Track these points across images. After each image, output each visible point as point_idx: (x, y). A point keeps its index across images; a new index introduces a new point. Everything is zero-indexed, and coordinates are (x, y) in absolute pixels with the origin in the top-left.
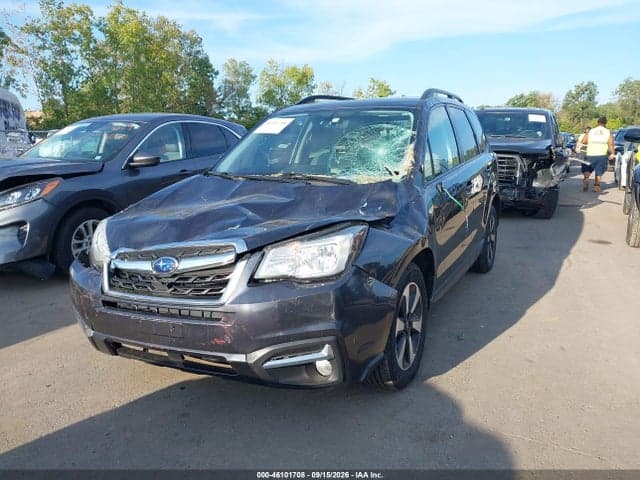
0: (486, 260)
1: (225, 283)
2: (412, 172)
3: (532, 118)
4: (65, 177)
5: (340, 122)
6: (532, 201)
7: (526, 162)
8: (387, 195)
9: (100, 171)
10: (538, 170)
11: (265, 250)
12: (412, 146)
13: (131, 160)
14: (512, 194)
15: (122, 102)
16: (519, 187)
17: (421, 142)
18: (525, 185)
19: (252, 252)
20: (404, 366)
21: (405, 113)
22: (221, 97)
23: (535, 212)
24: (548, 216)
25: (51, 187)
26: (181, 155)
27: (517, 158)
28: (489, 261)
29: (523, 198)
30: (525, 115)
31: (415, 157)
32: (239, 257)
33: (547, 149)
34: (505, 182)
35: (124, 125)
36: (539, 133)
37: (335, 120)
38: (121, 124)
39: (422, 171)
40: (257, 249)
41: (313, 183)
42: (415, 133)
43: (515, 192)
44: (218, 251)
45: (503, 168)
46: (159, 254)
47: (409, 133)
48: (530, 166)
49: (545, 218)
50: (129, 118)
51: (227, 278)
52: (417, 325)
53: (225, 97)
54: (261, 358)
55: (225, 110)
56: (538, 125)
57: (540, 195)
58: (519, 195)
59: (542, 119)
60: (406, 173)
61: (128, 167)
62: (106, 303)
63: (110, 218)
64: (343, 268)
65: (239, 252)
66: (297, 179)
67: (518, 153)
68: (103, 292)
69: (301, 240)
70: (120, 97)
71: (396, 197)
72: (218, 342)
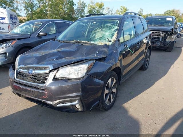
0: (145, 66)
1: (46, 79)
2: (115, 41)
3: (168, 19)
4: (18, 39)
5: (96, 23)
6: (165, 46)
7: (164, 34)
8: (105, 49)
9: (29, 37)
10: (168, 36)
11: (59, 69)
12: (117, 32)
13: (39, 34)
14: (158, 44)
15: (48, 14)
16: (161, 42)
17: (120, 31)
18: (163, 41)
19: (55, 69)
20: (108, 104)
21: (116, 21)
22: (76, 12)
23: (166, 50)
24: (170, 51)
25: (14, 42)
26: (55, 32)
27: (161, 32)
28: (146, 67)
29: (162, 45)
30: (165, 18)
31: (117, 36)
32: (51, 71)
33: (171, 30)
34: (156, 40)
35: (38, 23)
36: (170, 24)
37: (94, 23)
38: (37, 23)
39: (119, 41)
40: (56, 69)
41: (84, 44)
42: (118, 27)
43: (160, 43)
44: (45, 68)
45: (156, 36)
46: (29, 68)
47: (116, 27)
48: (165, 35)
49: (169, 52)
50: (40, 21)
51: (47, 77)
52: (114, 90)
53: (78, 12)
54: (57, 103)
55: (78, 16)
56: (169, 22)
57: (168, 44)
58: (161, 44)
59: (171, 19)
60: (113, 42)
61: (38, 36)
62: (15, 82)
63: (21, 55)
64: (84, 75)
65: (50, 69)
66: (79, 43)
67: (161, 31)
68: (14, 79)
69: (71, 66)
70: (47, 12)
71: (108, 50)
72: (44, 97)
